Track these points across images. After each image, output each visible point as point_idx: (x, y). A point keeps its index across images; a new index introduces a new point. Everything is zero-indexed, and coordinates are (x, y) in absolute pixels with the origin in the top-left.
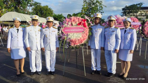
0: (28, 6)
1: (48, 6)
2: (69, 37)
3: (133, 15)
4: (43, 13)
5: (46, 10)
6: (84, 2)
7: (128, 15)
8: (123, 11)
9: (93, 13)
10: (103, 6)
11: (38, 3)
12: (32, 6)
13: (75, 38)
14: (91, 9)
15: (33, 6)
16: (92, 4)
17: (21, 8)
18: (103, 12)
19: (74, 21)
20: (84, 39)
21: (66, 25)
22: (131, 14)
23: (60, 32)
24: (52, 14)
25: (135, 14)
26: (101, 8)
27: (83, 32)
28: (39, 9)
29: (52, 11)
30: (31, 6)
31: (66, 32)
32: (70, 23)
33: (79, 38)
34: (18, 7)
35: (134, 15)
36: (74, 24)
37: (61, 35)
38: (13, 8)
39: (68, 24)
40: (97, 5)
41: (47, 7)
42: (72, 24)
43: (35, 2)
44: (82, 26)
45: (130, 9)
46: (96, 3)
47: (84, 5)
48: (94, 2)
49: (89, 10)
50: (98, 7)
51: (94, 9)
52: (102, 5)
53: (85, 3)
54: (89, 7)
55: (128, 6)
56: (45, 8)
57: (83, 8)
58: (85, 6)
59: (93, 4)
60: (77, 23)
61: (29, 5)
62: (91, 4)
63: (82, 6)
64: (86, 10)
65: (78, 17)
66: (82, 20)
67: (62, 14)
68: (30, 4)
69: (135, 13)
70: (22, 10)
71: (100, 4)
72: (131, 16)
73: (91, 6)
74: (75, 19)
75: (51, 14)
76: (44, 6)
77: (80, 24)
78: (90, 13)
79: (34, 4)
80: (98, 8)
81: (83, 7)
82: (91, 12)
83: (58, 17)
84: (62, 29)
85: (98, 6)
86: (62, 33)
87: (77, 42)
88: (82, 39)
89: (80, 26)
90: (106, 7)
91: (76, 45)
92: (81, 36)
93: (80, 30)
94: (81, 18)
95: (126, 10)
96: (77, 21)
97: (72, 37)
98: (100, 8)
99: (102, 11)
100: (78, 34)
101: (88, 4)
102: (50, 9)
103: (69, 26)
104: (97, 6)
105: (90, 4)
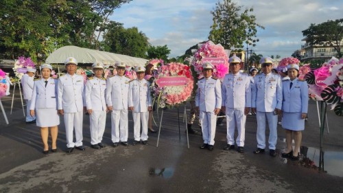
0: (97, 30)
1: (136, 29)
2: (165, 91)
3: (328, 45)
4: (127, 44)
5: (132, 38)
6: (214, 19)
7: (318, 45)
8: (305, 37)
9: (234, 43)
10: (257, 28)
11: (116, 24)
12: (104, 30)
13: (173, 93)
14: (229, 33)
15: (106, 30)
16: (232, 24)
17: (83, 34)
18: (258, 40)
19: (173, 68)
20: (187, 95)
21: (162, 74)
22: (325, 43)
23: (153, 84)
24: (145, 45)
25: (334, 43)
26: (252, 31)
27: (185, 84)
28: (118, 35)
29: (147, 38)
30: (102, 29)
31: (161, 84)
32: (167, 72)
33: (179, 93)
34: (77, 32)
35: (331, 46)
36: (172, 73)
37: (155, 89)
38: (67, 36)
39: (164, 73)
40: (243, 24)
41: (135, 31)
42: (170, 73)
43: (111, 22)
44: (185, 76)
45: (323, 33)
46: (241, 20)
47: (214, 26)
48: (236, 18)
49: (227, 36)
50: (247, 30)
51: (237, 33)
52: (255, 24)
53: (217, 20)
54: (227, 30)
55: (316, 25)
56: (131, 33)
57: (211, 32)
58: (217, 28)
59: (235, 22)
60: (178, 71)
61: (98, 28)
62: (230, 22)
63: (211, 27)
64: (218, 37)
65: (179, 63)
66: (185, 68)
67: (166, 46)
68: (101, 25)
69: (334, 40)
70: (83, 38)
71: (251, 23)
72: (324, 46)
73: (231, 27)
74: (175, 65)
75: (143, 45)
76: (129, 29)
77: (181, 73)
78: (227, 41)
79: (109, 25)
80: (245, 32)
81: (212, 29)
82: (230, 41)
83: (157, 51)
84: (155, 80)
85: (245, 27)
86: (156, 86)
87: (177, 99)
88: (184, 94)
89: (182, 76)
90: (263, 28)
91: (175, 103)
92: (182, 91)
93: (182, 81)
94: (183, 65)
95: (313, 34)
96: (177, 68)
97: (170, 91)
98: (250, 30)
99: (256, 39)
100: (178, 87)
101: (223, 23)
102: (140, 34)
103: (165, 76)
104: (243, 27)
105: (227, 24)
